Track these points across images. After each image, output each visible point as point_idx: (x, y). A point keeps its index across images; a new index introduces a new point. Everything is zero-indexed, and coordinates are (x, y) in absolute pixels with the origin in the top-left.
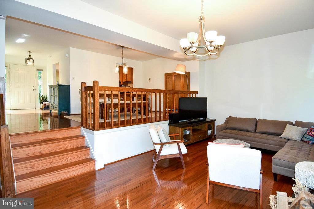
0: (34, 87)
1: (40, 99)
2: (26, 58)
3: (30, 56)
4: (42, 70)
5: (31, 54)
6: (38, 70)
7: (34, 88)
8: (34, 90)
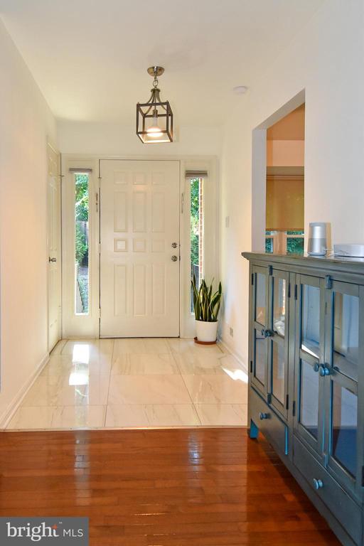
0: (174, 245)
1: (195, 299)
2: (139, 106)
3: (155, 92)
4: (203, 174)
5: (163, 82)
6: (189, 174)
7: (175, 252)
8: (175, 259)
